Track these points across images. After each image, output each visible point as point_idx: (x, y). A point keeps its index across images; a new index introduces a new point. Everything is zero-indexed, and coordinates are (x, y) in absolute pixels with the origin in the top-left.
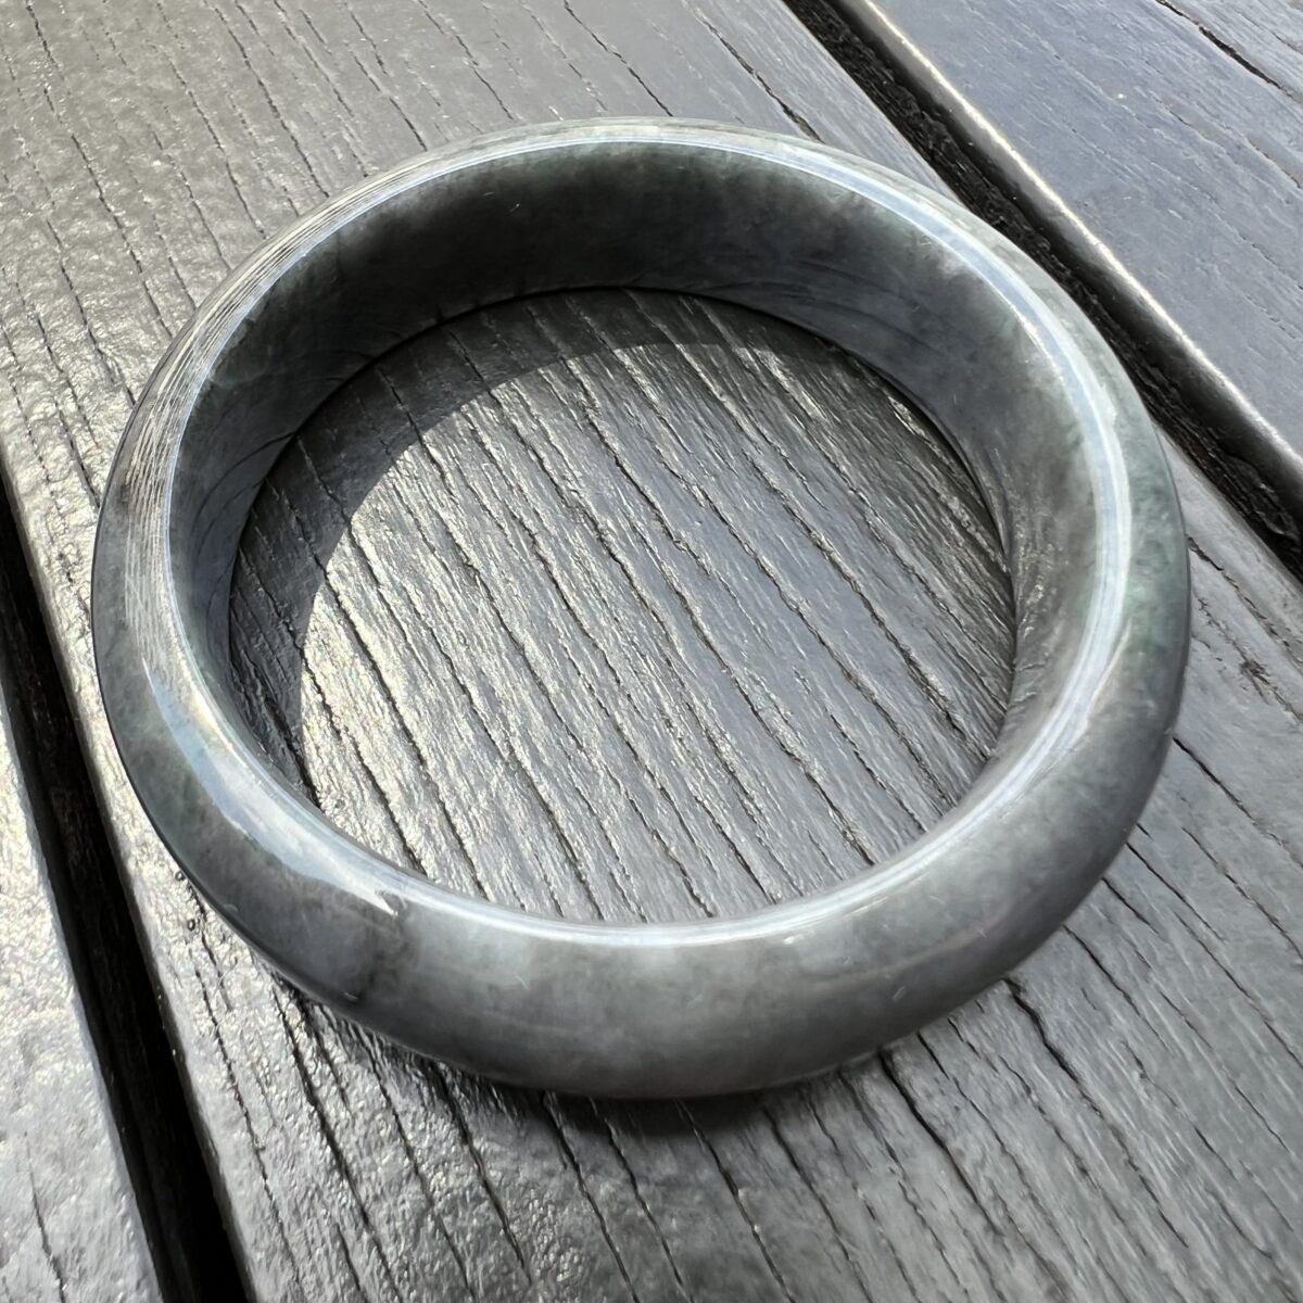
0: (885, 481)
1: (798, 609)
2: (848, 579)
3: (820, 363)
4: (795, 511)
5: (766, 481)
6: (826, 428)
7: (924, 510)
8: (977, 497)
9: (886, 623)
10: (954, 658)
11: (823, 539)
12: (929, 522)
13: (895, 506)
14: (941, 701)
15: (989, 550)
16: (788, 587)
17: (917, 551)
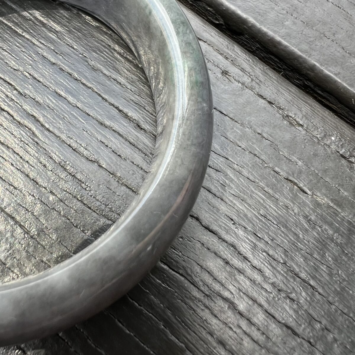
0: (91, 47)
1: (76, 106)
2: (90, 88)
3: (54, 9)
4: (64, 69)
5: (50, 61)
6: (64, 33)
7: (107, 53)
8: (123, 43)
9: (108, 100)
10: (134, 104)
11: (76, 76)
12: (110, 57)
13: (97, 55)
14: (134, 121)
15: (133, 61)
16: (70, 99)
17: (110, 69)
